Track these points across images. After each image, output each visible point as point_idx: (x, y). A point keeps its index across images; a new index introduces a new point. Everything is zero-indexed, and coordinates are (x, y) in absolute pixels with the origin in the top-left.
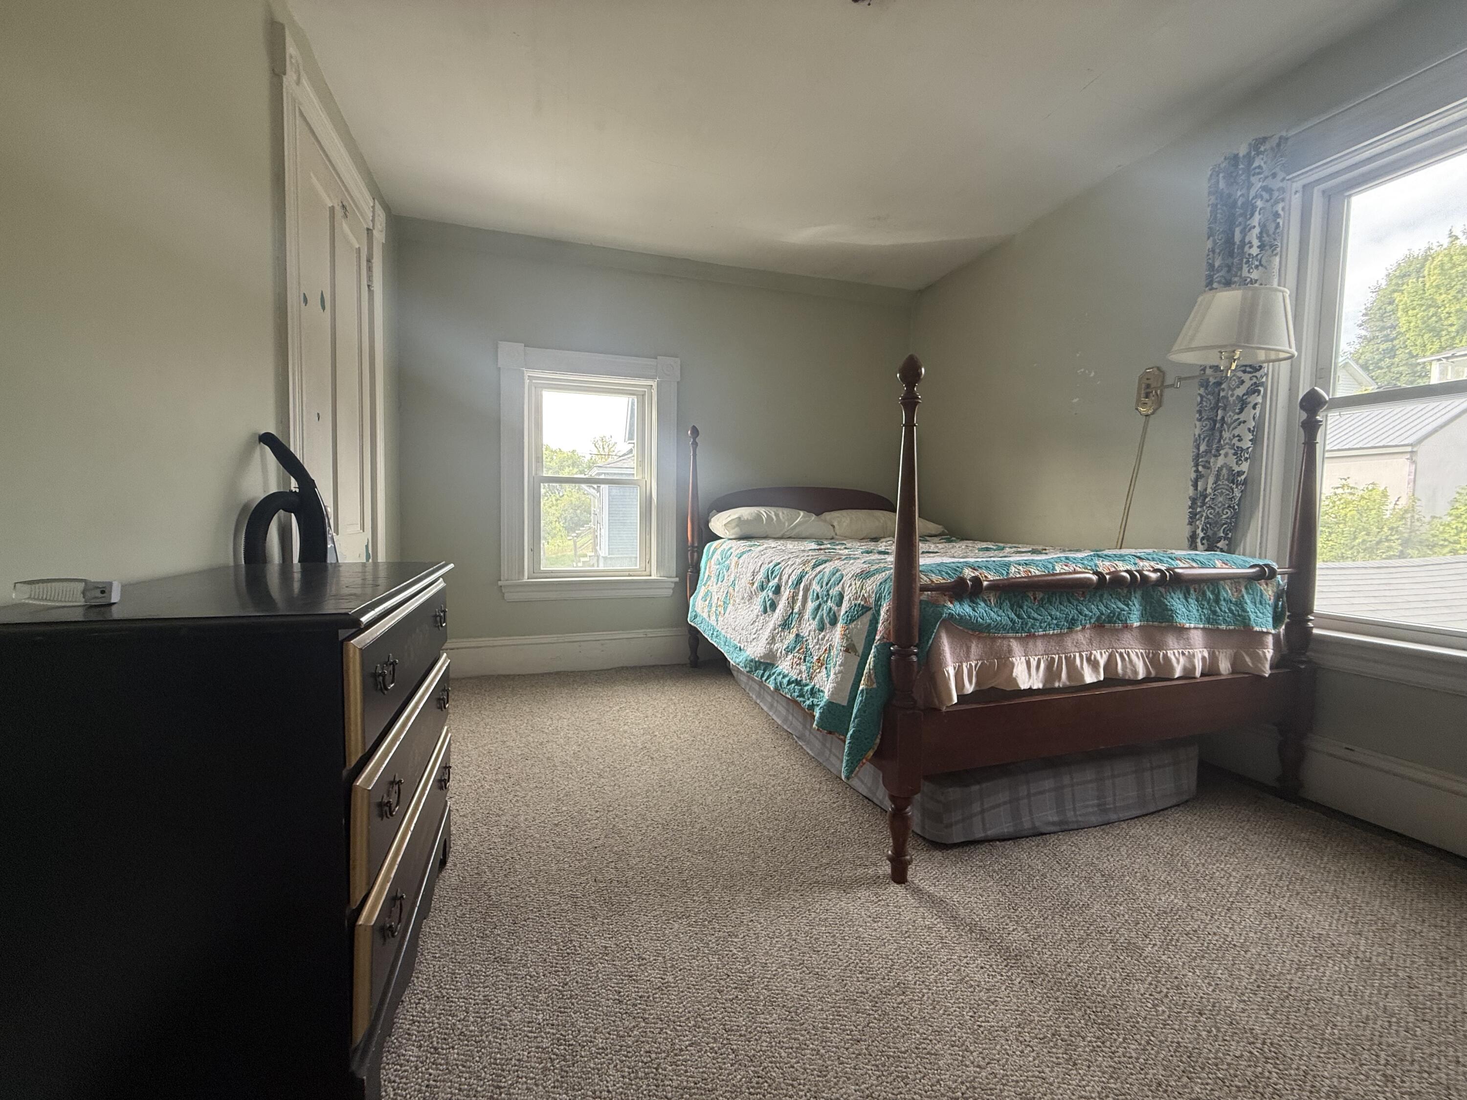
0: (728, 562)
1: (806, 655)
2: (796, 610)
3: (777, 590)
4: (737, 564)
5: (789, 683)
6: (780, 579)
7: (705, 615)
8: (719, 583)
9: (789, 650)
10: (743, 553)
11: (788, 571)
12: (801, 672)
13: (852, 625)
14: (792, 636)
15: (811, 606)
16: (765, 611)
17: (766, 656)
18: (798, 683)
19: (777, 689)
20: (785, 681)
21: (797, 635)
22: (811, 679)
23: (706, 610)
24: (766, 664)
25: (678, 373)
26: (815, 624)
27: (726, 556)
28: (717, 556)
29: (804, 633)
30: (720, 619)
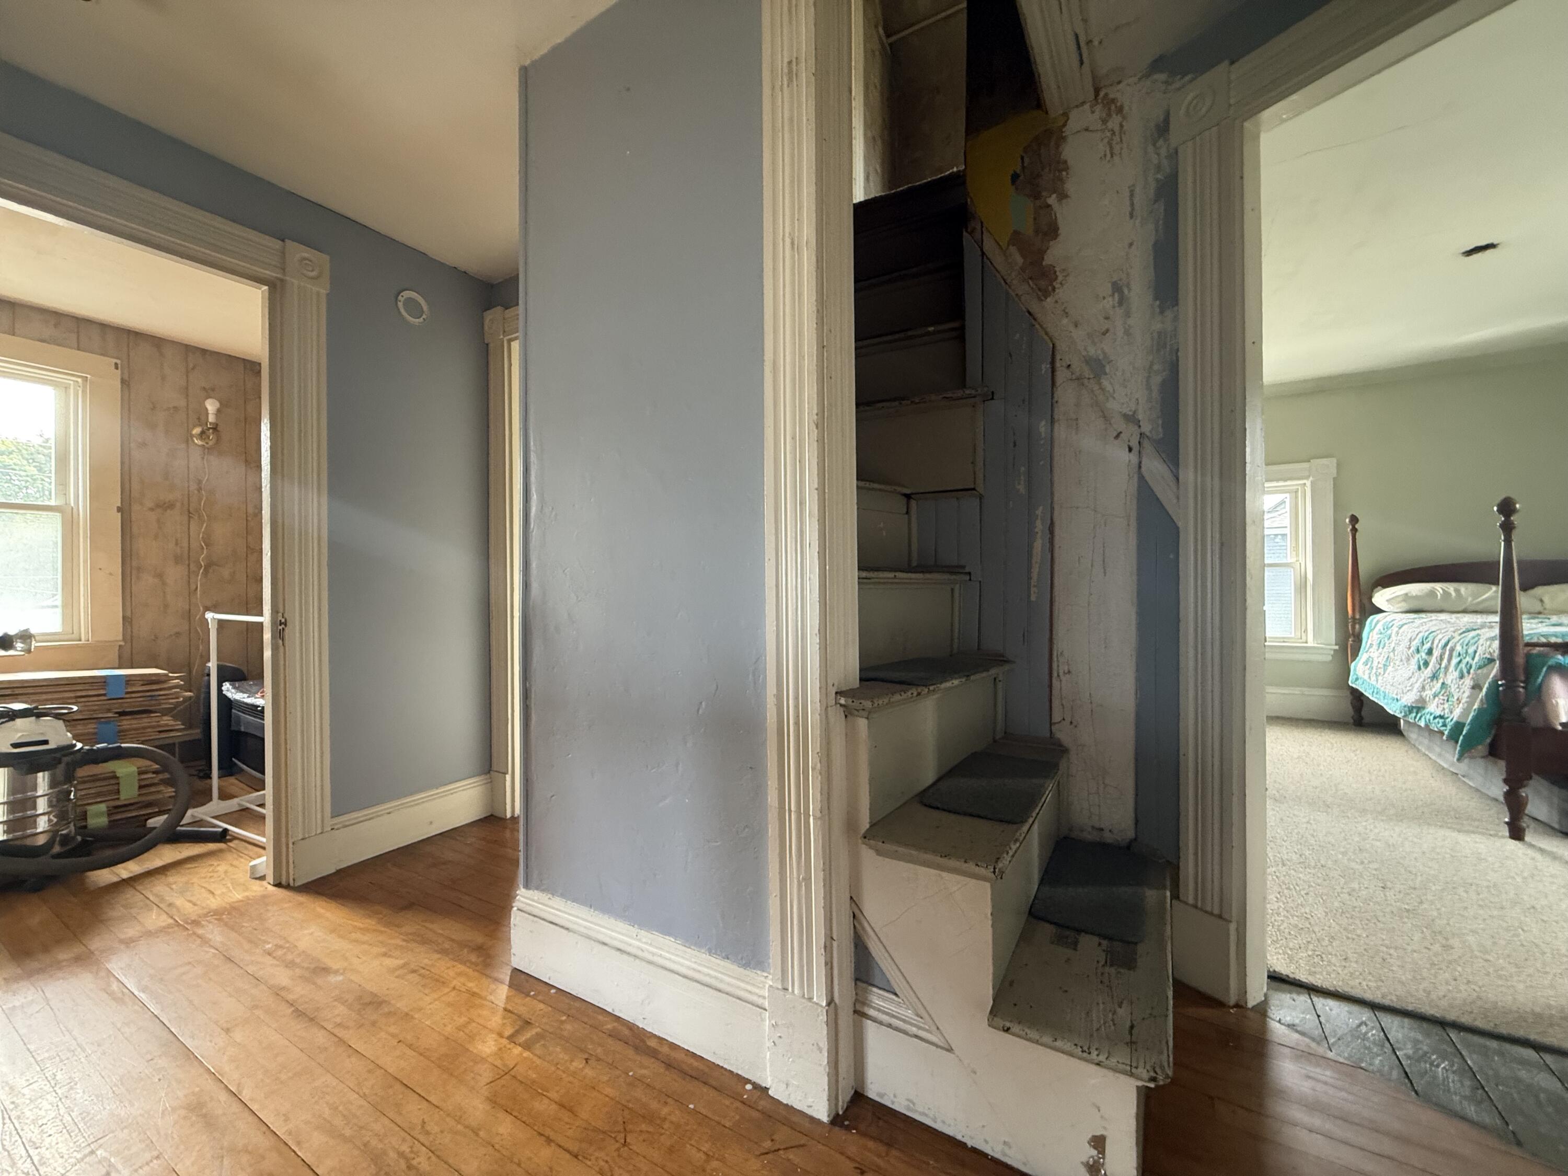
0: (1389, 632)
1: (1449, 697)
2: (1443, 665)
3: (1430, 652)
4: (1397, 633)
5: (1435, 718)
6: (1433, 643)
7: (1366, 677)
8: (1380, 650)
9: (1435, 696)
10: (1402, 626)
11: (1440, 636)
12: (1444, 709)
13: (1480, 671)
14: (1439, 685)
15: (1455, 661)
16: (1419, 668)
17: (1417, 701)
18: (1441, 717)
19: (1427, 726)
20: (1432, 718)
21: (1443, 684)
22: (1451, 712)
23: (1367, 672)
24: (1418, 708)
25: (1335, 471)
26: (1456, 674)
27: (1387, 627)
28: (1380, 626)
29: (1448, 682)
30: (1380, 678)
